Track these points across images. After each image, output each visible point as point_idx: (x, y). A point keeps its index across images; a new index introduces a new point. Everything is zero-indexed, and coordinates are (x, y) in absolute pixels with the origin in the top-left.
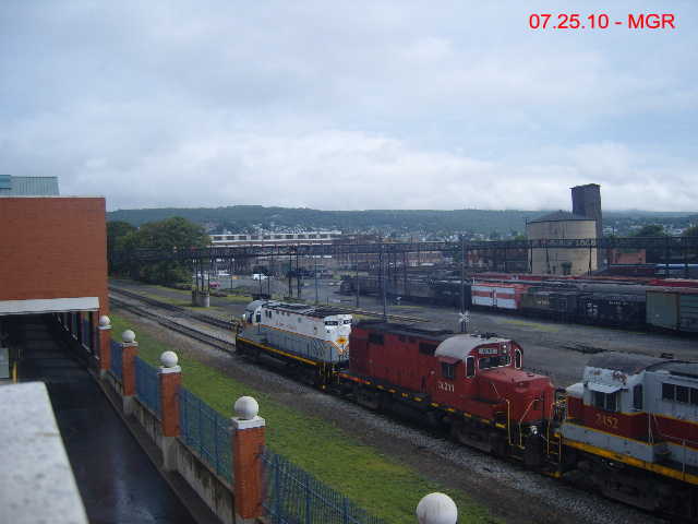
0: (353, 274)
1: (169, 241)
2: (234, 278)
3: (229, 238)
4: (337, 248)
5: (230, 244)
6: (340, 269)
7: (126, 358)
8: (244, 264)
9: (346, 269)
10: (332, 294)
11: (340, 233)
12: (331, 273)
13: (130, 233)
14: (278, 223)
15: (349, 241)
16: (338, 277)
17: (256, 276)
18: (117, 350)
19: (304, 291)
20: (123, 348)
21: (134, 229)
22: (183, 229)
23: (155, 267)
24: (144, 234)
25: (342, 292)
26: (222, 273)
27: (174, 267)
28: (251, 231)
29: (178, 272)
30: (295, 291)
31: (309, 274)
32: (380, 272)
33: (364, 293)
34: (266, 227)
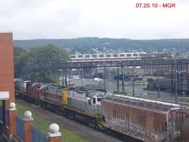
0: (154, 78)
1: (45, 59)
2: (84, 80)
3: (79, 57)
4: (144, 62)
5: (80, 60)
6: (146, 75)
7: (26, 127)
8: (89, 72)
9: (149, 75)
10: (142, 90)
11: (145, 53)
12: (140, 77)
13: (22, 54)
14: (108, 47)
15: (151, 58)
16: (145, 79)
17: (96, 79)
18: (21, 123)
19: (126, 88)
20: (24, 122)
21: (25, 51)
22: (53, 51)
23: (38, 74)
24: (31, 54)
25: (148, 88)
26: (77, 77)
27: (49, 74)
28: (92, 52)
29: (51, 77)
30: (121, 88)
31: (127, 78)
32: (172, 76)
33: (163, 89)
34: (101, 50)
